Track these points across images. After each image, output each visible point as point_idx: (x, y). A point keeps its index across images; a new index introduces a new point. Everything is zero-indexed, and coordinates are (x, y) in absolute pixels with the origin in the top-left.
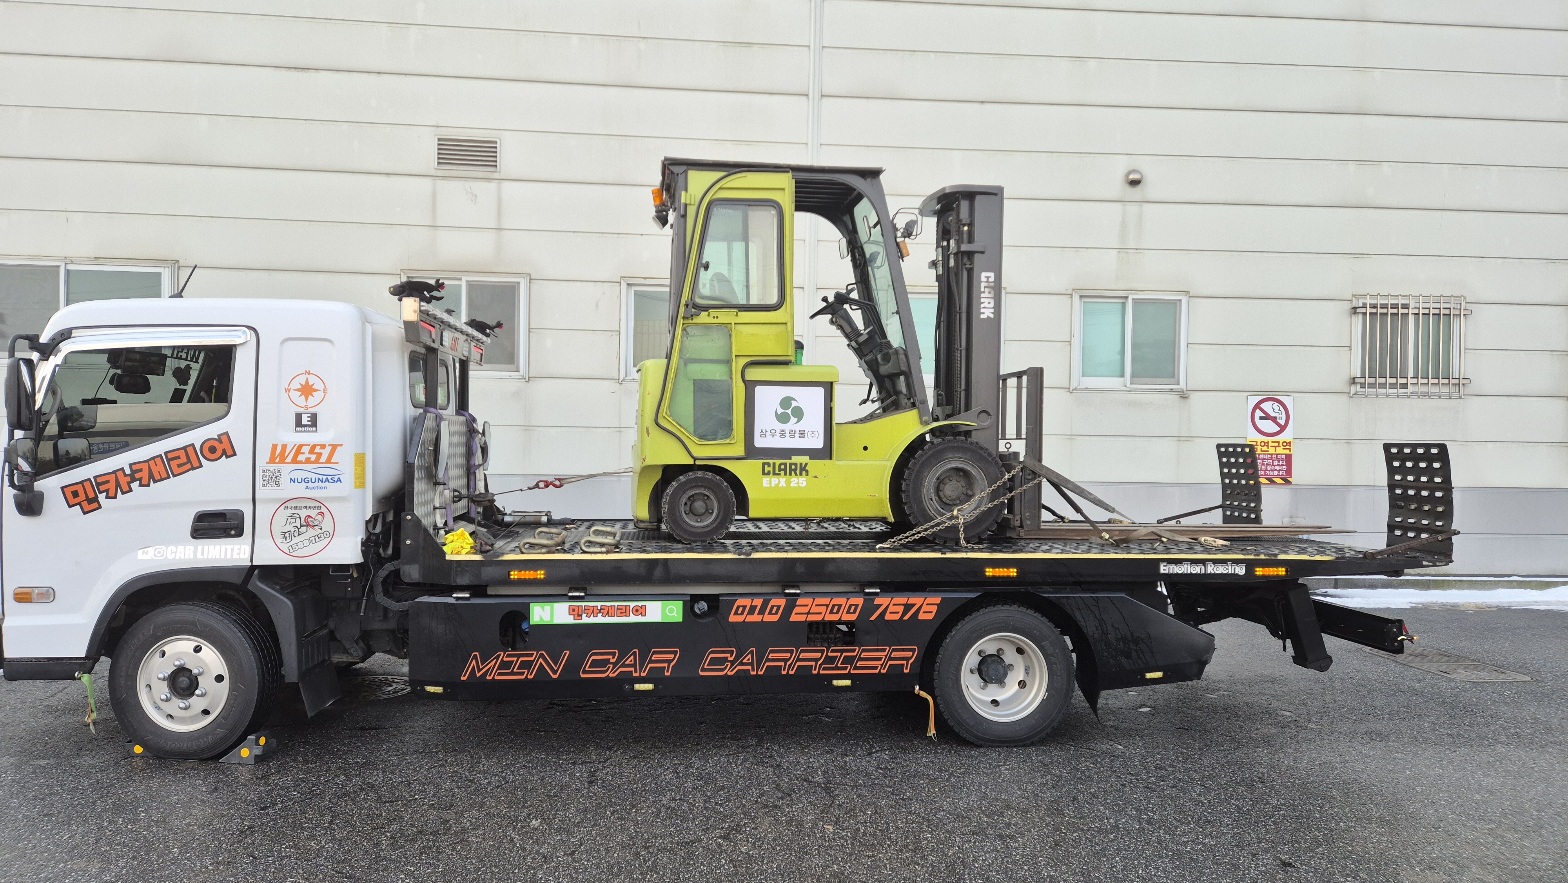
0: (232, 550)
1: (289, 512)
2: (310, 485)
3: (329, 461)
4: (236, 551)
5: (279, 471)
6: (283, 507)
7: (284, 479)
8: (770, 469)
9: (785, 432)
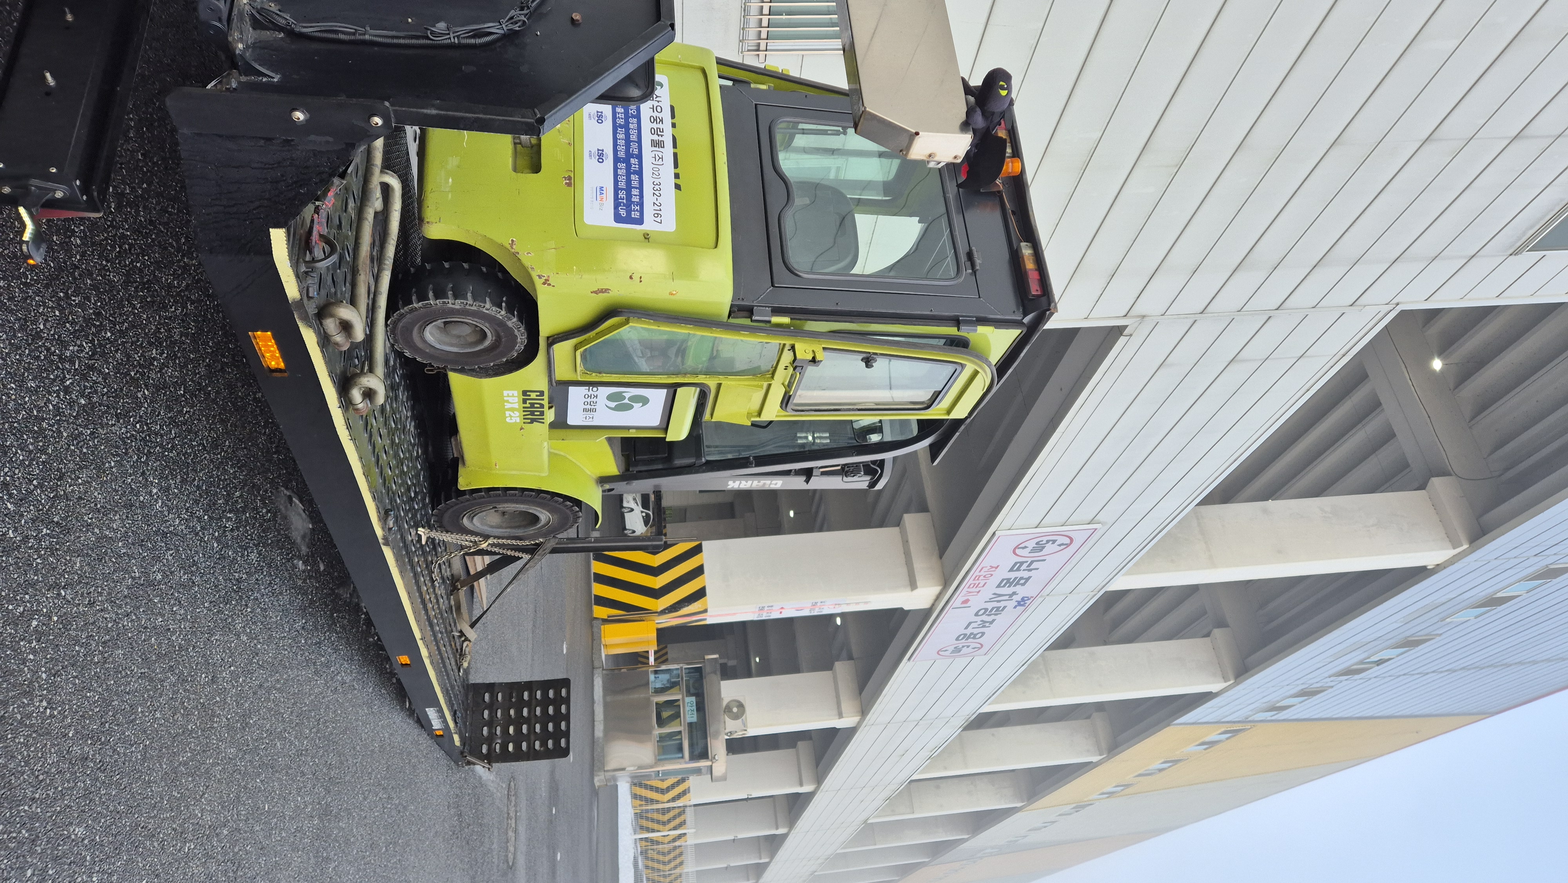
8: (533, 395)
9: (595, 400)
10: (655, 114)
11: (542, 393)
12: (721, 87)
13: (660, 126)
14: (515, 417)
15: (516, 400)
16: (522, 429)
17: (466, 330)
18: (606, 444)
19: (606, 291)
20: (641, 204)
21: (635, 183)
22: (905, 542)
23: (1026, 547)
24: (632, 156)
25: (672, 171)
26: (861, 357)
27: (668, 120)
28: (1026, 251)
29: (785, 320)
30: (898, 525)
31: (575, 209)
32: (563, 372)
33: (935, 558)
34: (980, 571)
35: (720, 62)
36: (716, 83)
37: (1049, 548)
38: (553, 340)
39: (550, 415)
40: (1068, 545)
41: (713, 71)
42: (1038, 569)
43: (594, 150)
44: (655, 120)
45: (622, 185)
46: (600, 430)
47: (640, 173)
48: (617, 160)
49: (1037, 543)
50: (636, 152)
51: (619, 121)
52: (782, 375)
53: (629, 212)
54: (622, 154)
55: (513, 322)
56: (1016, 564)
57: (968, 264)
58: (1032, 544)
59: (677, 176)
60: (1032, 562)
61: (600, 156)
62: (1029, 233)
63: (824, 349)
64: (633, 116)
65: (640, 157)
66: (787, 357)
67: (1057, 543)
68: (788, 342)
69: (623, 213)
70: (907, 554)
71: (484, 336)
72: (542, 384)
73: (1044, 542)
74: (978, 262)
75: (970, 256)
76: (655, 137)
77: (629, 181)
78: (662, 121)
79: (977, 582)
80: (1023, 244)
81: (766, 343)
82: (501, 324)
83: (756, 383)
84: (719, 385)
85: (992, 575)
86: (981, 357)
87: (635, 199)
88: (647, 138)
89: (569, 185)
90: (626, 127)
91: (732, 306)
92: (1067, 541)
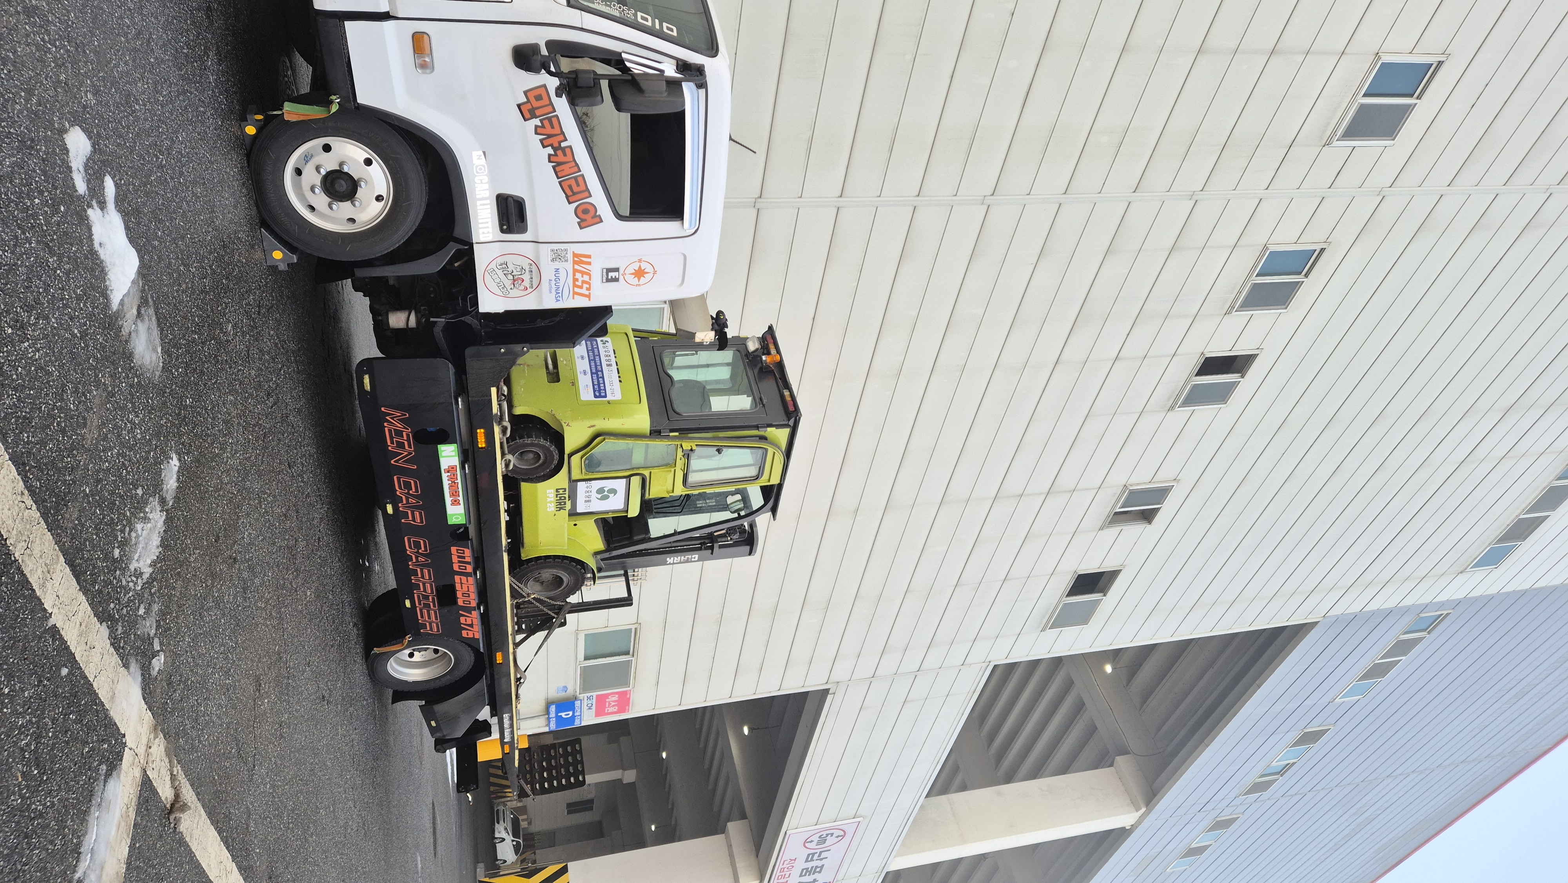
0: (488, 227)
1: (527, 268)
2: (553, 282)
3: (575, 293)
4: (486, 230)
5: (567, 261)
6: (532, 262)
7: (557, 265)
8: (561, 492)
9: (590, 494)
10: (607, 353)
11: (565, 490)
12: (635, 341)
13: (609, 358)
14: (552, 507)
15: (553, 495)
16: (555, 515)
17: (531, 456)
18: (594, 524)
19: (593, 426)
20: (605, 390)
21: (601, 382)
22: (730, 846)
23: (812, 841)
24: (599, 371)
25: (617, 375)
26: (716, 449)
27: (613, 355)
28: (786, 393)
29: (677, 434)
30: (723, 833)
31: (577, 393)
32: (576, 475)
33: (753, 858)
34: (783, 864)
35: (634, 330)
36: (633, 340)
37: (830, 840)
38: (570, 456)
39: (568, 505)
40: (843, 836)
41: (631, 334)
42: (827, 858)
43: (582, 371)
44: (607, 356)
45: (596, 383)
46: (590, 516)
47: (603, 377)
48: (592, 373)
49: (820, 837)
50: (600, 369)
51: (591, 358)
52: (680, 463)
53: (600, 393)
54: (594, 371)
55: (553, 448)
56: (809, 855)
57: (760, 402)
58: (816, 838)
59: (619, 377)
60: (821, 853)
61: (585, 373)
62: (787, 386)
63: (696, 445)
64: (597, 355)
65: (602, 371)
66: (680, 453)
67: (835, 835)
68: (679, 443)
69: (598, 394)
70: (731, 856)
71: (539, 456)
72: (566, 485)
73: (825, 836)
74: (765, 401)
75: (761, 399)
76: (608, 363)
77: (598, 381)
78: (610, 356)
79: (783, 874)
80: (784, 391)
81: (669, 445)
82: (547, 449)
83: (667, 470)
84: (651, 473)
85: (793, 867)
86: (775, 445)
87: (602, 388)
88: (604, 363)
89: (573, 385)
90: (594, 360)
91: (651, 431)
92: (842, 833)
